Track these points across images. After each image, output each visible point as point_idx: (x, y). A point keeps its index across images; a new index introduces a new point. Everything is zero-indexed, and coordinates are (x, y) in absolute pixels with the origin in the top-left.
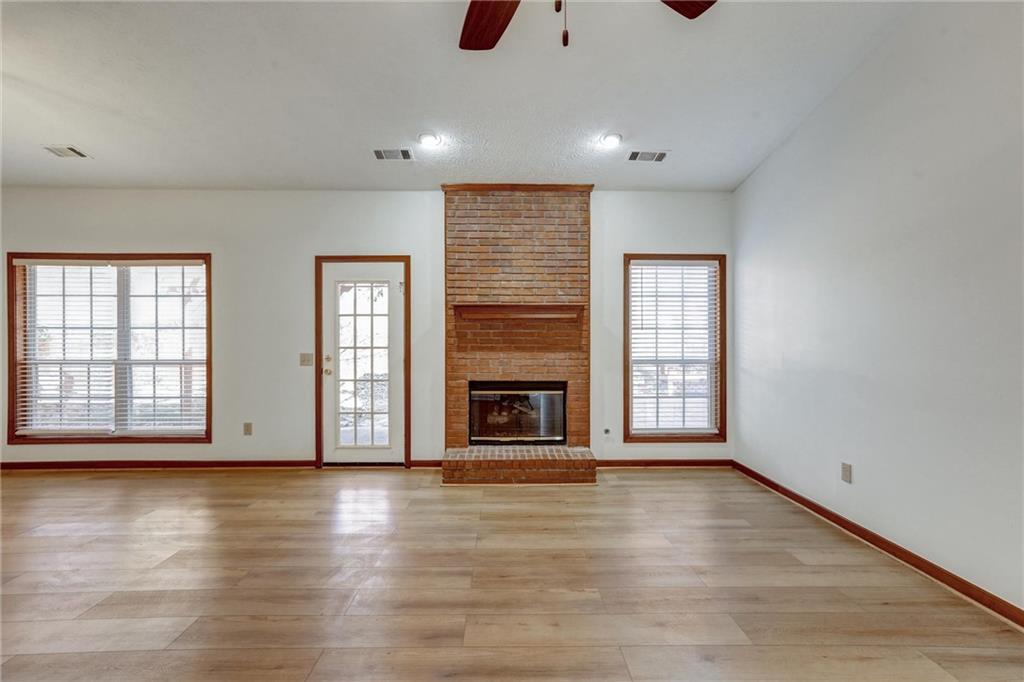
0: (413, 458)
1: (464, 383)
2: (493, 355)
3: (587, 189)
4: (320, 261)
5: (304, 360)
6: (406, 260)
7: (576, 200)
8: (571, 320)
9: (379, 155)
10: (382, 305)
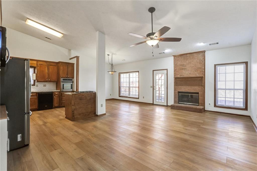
0: (168, 105)
1: (177, 92)
2: (183, 87)
3: (204, 52)
4: (153, 71)
5: (151, 87)
6: (167, 70)
7: (201, 54)
8: (200, 80)
9: (160, 54)
10: (163, 78)
